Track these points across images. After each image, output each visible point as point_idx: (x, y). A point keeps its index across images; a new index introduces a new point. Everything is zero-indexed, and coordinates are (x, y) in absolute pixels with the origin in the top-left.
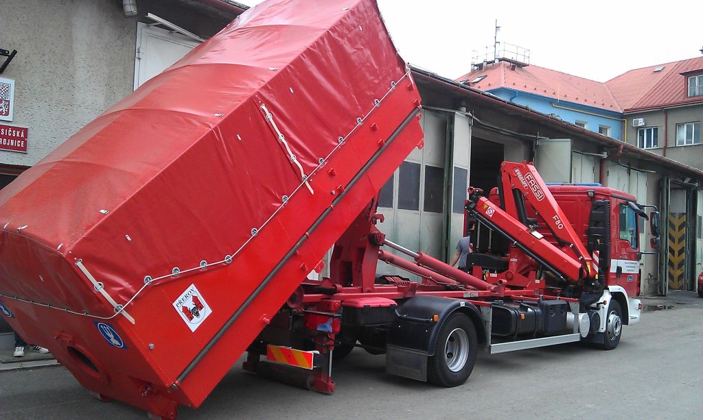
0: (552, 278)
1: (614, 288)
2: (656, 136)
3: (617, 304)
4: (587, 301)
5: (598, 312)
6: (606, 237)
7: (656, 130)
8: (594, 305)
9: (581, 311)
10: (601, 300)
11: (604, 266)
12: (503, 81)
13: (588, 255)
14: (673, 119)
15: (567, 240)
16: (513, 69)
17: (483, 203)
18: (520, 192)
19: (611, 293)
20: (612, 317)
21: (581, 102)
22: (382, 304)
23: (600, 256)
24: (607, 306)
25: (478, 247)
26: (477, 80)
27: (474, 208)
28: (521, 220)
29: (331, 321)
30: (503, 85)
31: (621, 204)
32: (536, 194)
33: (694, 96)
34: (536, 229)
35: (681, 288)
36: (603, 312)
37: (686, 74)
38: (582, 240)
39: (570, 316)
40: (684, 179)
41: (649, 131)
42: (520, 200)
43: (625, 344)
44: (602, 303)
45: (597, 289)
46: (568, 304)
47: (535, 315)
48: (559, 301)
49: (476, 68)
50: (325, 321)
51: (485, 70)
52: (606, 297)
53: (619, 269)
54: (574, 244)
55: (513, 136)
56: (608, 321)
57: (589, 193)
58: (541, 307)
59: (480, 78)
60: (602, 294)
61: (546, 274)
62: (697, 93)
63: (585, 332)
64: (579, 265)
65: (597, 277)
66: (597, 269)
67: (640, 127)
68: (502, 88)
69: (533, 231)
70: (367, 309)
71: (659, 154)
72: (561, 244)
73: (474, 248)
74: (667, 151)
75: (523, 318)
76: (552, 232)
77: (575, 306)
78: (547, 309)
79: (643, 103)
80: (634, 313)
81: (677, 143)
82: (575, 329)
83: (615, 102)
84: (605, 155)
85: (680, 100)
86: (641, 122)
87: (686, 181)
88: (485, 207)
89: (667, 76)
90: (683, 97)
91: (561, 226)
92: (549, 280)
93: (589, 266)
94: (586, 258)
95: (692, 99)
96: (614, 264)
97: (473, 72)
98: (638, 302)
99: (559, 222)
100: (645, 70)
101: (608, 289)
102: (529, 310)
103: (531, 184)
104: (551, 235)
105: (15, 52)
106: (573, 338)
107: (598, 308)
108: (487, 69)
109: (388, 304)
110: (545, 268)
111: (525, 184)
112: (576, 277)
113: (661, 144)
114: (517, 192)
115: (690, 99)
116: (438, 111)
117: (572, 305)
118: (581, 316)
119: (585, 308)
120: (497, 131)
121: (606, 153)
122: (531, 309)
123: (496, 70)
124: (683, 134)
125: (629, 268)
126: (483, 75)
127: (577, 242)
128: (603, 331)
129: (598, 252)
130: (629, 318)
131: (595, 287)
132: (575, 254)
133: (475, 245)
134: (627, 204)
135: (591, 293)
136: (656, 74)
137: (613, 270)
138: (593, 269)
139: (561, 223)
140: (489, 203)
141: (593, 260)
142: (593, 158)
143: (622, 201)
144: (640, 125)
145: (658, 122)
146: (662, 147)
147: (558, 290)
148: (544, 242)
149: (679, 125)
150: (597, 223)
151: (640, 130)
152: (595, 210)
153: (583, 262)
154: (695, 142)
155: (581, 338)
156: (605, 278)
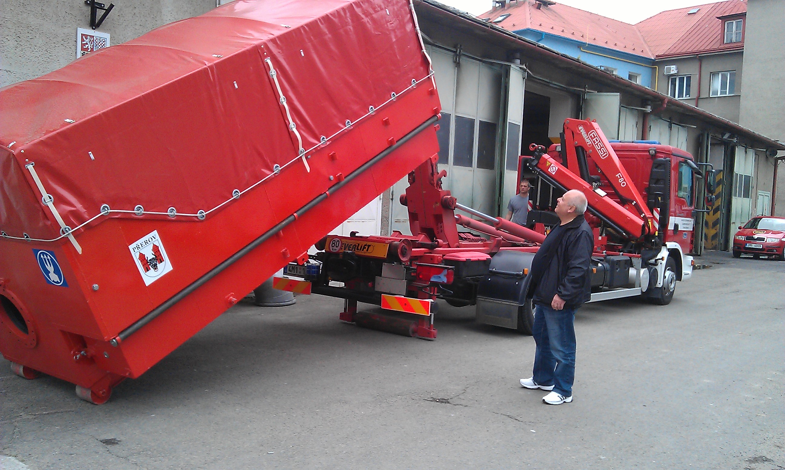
0: (613, 235)
1: (671, 245)
2: (688, 85)
3: (672, 260)
4: (646, 257)
5: (656, 267)
6: (666, 196)
7: (689, 78)
8: (653, 261)
9: (642, 267)
10: (659, 256)
11: (664, 223)
12: (529, 22)
13: (650, 213)
14: (708, 67)
15: (629, 198)
16: (539, 8)
17: (546, 160)
18: (583, 149)
19: (669, 249)
20: (668, 273)
21: (611, 46)
22: (479, 258)
23: (660, 214)
24: (664, 262)
25: (538, 204)
26: (500, 19)
27: (536, 165)
28: (582, 177)
29: (445, 272)
30: (529, 26)
31: (680, 162)
32: (599, 152)
33: (731, 42)
34: (600, 187)
35: (715, 248)
36: (661, 268)
37: (724, 19)
38: (644, 197)
39: (632, 272)
40: (723, 135)
41: (681, 80)
42: (582, 157)
43: (678, 301)
44: (660, 259)
45: (656, 245)
46: (631, 259)
47: (604, 270)
48: (621, 257)
49: (497, 5)
50: (440, 273)
51: (508, 8)
52: (664, 253)
53: (676, 226)
54: (637, 202)
55: (562, 89)
56: (665, 277)
57: (651, 152)
58: (608, 261)
59: (502, 18)
60: (659, 251)
61: (606, 231)
62: (734, 40)
63: (645, 286)
64: (642, 223)
65: (657, 234)
66: (657, 226)
67: (672, 75)
68: (528, 29)
69: (596, 188)
70: (468, 262)
71: (692, 105)
72: (623, 202)
73: (534, 206)
74: (700, 102)
75: (595, 272)
76: (614, 189)
77: (637, 261)
78: (614, 264)
79: (677, 48)
80: (687, 270)
81: (711, 94)
82: (637, 284)
83: (645, 46)
84: (649, 109)
85: (715, 47)
86: (673, 69)
87: (726, 137)
88: (548, 164)
89: (702, 19)
90: (718, 43)
91: (623, 184)
92: (610, 237)
93: (650, 223)
94: (648, 216)
95: (729, 45)
96: (673, 220)
97: (495, 9)
98: (691, 258)
99: (622, 179)
100: (680, 11)
101: (666, 245)
102: (600, 265)
103: (594, 142)
104: (614, 193)
105: (112, 6)
106: (635, 292)
107: (656, 264)
108: (510, 6)
109: (484, 258)
110: (606, 225)
111: (588, 141)
112: (638, 234)
113: (694, 93)
114: (581, 150)
115: (726, 46)
116: (492, 64)
117: (634, 260)
118: (642, 271)
119: (645, 264)
120: (547, 84)
121: (649, 107)
122: (601, 263)
123: (520, 9)
124: (717, 84)
125: (685, 226)
126: (507, 13)
127: (639, 200)
128: (660, 286)
129: (659, 209)
130: (683, 274)
131: (655, 244)
132: (638, 211)
133: (535, 202)
134: (686, 162)
135: (651, 249)
136: (691, 16)
137: (671, 227)
138: (654, 227)
139: (624, 181)
140: (552, 160)
141: (654, 217)
142: (636, 112)
143: (681, 159)
144: (672, 73)
145: (691, 70)
146: (695, 97)
147: (620, 246)
148: (607, 199)
149: (714, 74)
150: (657, 181)
151: (672, 78)
152: (656, 168)
153: (645, 219)
154: (729, 94)
155: (642, 292)
156: (664, 237)
